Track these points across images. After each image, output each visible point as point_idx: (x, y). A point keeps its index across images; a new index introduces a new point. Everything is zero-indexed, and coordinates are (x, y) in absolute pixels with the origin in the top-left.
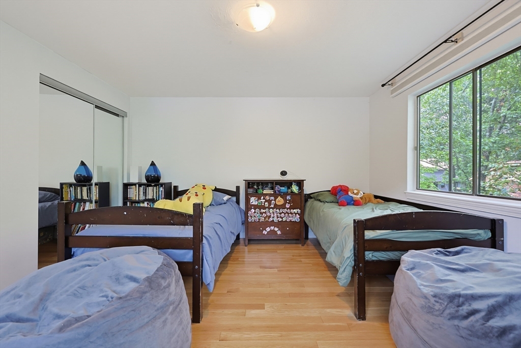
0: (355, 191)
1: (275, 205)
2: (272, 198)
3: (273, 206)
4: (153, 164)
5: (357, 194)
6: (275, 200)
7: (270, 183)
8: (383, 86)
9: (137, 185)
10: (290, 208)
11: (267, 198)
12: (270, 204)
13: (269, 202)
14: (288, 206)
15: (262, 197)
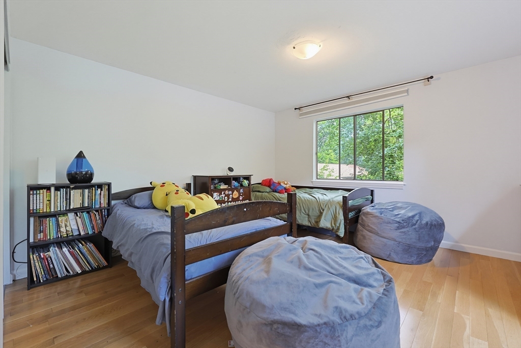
0: (286, 182)
1: (233, 198)
2: (230, 192)
3: (230, 200)
4: (80, 156)
5: (286, 184)
6: (232, 194)
7: (217, 179)
8: (295, 109)
9: (53, 189)
10: (242, 200)
11: (227, 192)
12: (228, 198)
13: (228, 196)
14: (241, 199)
15: (223, 192)
